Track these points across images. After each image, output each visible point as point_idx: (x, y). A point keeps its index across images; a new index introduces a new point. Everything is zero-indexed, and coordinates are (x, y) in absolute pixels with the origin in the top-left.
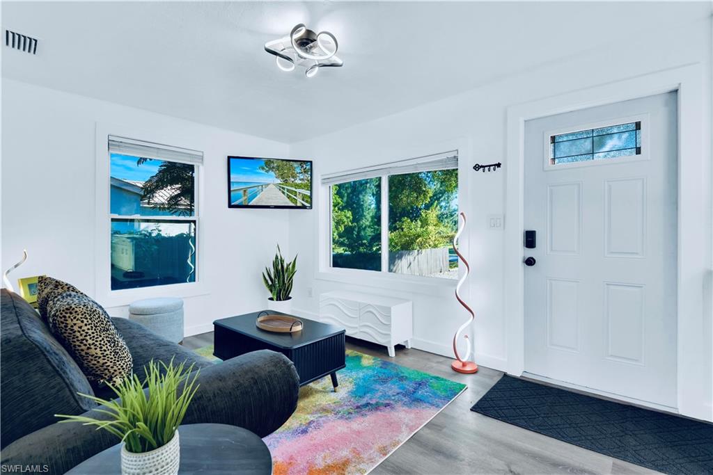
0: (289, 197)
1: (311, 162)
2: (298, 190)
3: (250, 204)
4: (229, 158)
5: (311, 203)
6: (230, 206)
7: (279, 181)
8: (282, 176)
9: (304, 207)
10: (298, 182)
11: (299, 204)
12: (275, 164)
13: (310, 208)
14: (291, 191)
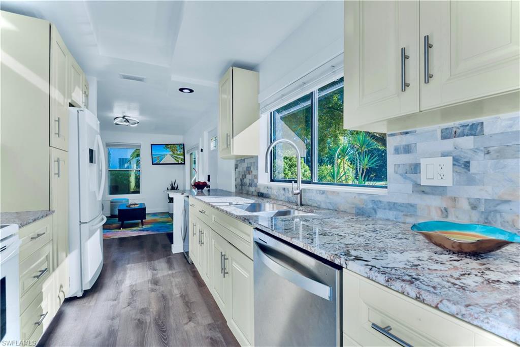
0: (175, 160)
1: (184, 144)
2: (179, 157)
3: (161, 163)
4: (152, 145)
5: (184, 162)
6: (153, 164)
7: (171, 153)
8: (172, 151)
9: (181, 164)
10: (179, 153)
11: (180, 162)
12: (169, 146)
13: (184, 164)
14: (176, 157)
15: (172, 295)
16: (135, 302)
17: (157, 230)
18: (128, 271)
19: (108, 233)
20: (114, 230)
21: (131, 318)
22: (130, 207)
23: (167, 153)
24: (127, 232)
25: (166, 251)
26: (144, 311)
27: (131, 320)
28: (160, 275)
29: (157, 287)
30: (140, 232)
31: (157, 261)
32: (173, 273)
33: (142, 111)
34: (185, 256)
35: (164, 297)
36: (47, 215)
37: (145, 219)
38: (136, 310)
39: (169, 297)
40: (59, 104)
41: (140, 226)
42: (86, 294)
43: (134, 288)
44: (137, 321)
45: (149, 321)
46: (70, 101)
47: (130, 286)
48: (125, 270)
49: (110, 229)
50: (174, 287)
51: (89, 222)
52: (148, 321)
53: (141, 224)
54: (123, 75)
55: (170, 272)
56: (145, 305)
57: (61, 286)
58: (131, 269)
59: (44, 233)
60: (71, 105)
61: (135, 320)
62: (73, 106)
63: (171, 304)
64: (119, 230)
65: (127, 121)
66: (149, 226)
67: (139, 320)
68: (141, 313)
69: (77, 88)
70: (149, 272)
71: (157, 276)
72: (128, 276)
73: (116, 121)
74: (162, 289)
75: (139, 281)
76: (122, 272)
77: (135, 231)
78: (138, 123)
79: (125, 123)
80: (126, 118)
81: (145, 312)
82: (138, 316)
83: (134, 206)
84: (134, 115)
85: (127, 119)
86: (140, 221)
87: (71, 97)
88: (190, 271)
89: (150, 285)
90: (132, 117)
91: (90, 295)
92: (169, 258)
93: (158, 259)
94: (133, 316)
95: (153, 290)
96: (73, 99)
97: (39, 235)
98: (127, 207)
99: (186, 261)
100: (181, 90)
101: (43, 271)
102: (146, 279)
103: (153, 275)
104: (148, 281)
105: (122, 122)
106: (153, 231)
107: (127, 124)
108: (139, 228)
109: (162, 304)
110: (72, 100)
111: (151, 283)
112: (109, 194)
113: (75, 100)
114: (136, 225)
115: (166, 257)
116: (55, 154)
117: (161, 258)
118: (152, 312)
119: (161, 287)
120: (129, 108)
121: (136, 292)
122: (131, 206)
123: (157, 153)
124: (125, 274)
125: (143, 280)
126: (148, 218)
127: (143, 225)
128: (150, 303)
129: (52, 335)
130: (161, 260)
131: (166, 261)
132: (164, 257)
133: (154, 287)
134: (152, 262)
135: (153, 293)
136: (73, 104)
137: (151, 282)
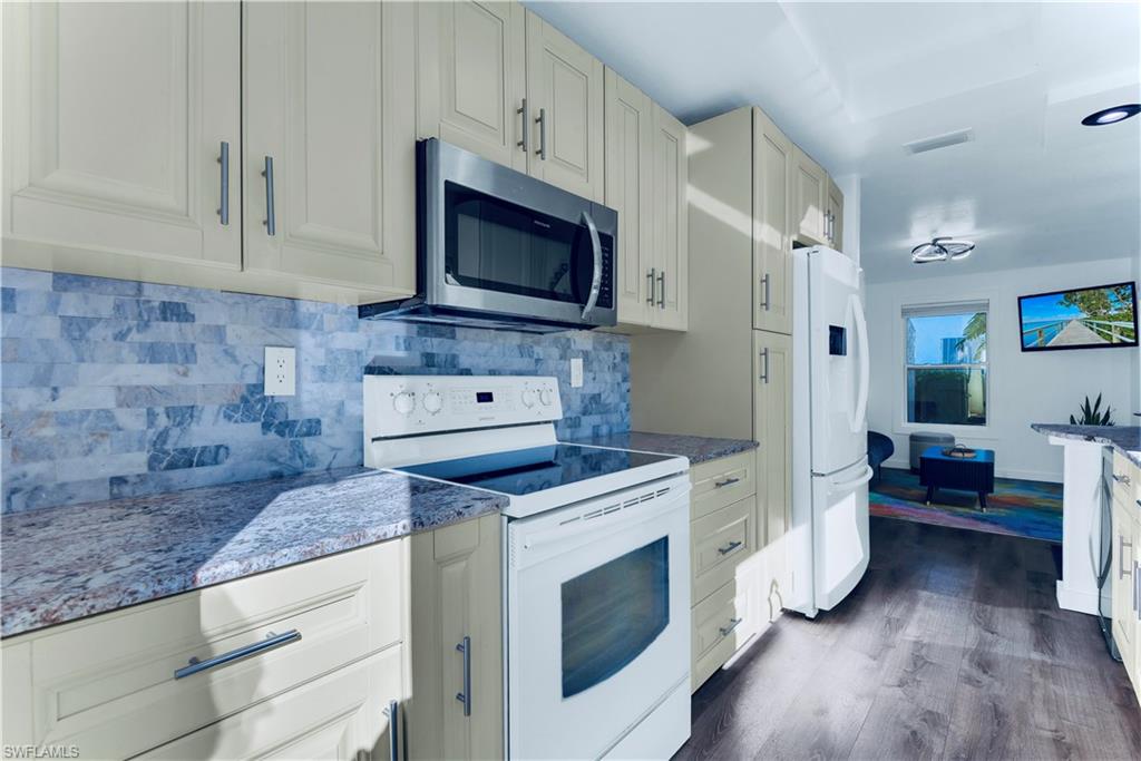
0: (1099, 333)
1: (1133, 284)
2: (1114, 324)
3: (1049, 345)
4: (1020, 299)
5: (1136, 339)
6: (1024, 349)
7: (1085, 316)
8: (1089, 309)
9: (1123, 344)
10: (1113, 312)
11: (1115, 341)
12: (1079, 296)
13: (1136, 344)
14: (1104, 326)
15: (1024, 722)
16: (918, 688)
17: (1025, 529)
18: (920, 607)
19: (896, 506)
20: (910, 503)
21: (898, 716)
22: (949, 455)
23: (1072, 316)
24: (939, 514)
25: (1038, 592)
26: (932, 719)
27: (896, 723)
28: (1000, 650)
29: (985, 679)
30: (972, 521)
31: (1001, 609)
32: (1043, 663)
33: (983, 218)
34: (1100, 628)
35: (997, 715)
36: (742, 450)
37: (992, 491)
38: (914, 707)
39: (1013, 720)
40: (771, 249)
41: (978, 507)
42: (821, 616)
43: (924, 652)
44: (908, 732)
45: (940, 751)
46: (795, 238)
47: (916, 643)
48: (914, 601)
49: (901, 498)
50: (1039, 705)
51: (830, 474)
52: (938, 750)
53: (978, 502)
54: (911, 146)
55: (1036, 656)
56: (940, 708)
57: (774, 583)
58: (927, 604)
59: (737, 480)
60: (797, 245)
61: (906, 727)
62: (802, 246)
63: (1014, 743)
64: (922, 506)
65: (942, 249)
66: (1003, 512)
67: (914, 733)
68: (925, 720)
69: (812, 210)
70: (973, 630)
71: (994, 650)
72: (916, 616)
73: (916, 257)
74: (998, 689)
75: (940, 641)
76: (906, 604)
77: (961, 515)
78: (972, 248)
79: (939, 256)
80: (939, 242)
81: (935, 725)
82: (915, 724)
83: (960, 455)
84: (962, 231)
85: (941, 246)
86: (976, 494)
87: (798, 229)
88: (1110, 682)
89: (965, 664)
90: (957, 238)
91: (829, 623)
92: (1043, 615)
93: (1007, 604)
94: (904, 717)
95: (969, 680)
96: (802, 232)
97: (729, 481)
98: (944, 454)
99: (1100, 645)
100: (1091, 120)
101: (734, 545)
102: (961, 645)
103: (982, 642)
104: (965, 652)
105: (929, 254)
106: (1009, 527)
107: (944, 256)
108: (973, 512)
109: (989, 729)
110: (801, 236)
111: (971, 661)
112: (909, 421)
113: (807, 234)
114: (966, 502)
115: (1034, 608)
116: (762, 341)
117: (1019, 606)
118: (954, 733)
119: (997, 684)
120: (947, 218)
121: (926, 662)
122: (953, 454)
123: (1038, 319)
124: (911, 610)
125: (951, 644)
126: (999, 491)
127: (983, 506)
128: (952, 710)
129: (752, 663)
130: (1015, 611)
131: (1032, 620)
132: (1027, 607)
133: (976, 673)
134: (989, 607)
135: (968, 687)
136: (802, 241)
137: (972, 655)
